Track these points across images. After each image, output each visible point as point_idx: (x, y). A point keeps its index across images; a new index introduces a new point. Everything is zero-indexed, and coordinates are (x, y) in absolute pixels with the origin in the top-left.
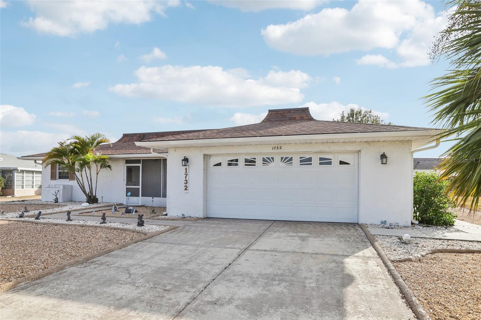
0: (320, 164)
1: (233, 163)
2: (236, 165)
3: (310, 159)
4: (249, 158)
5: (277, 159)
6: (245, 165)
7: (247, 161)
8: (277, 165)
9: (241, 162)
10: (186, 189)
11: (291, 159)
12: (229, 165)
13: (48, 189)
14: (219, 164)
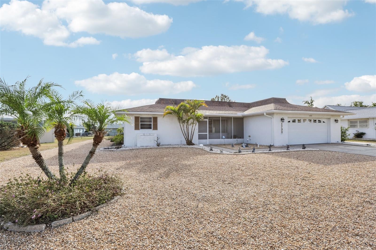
0: (319, 122)
1: (294, 121)
2: (295, 122)
3: (316, 121)
4: (299, 119)
5: (307, 120)
6: (298, 122)
7: (298, 120)
8: (307, 122)
9: (297, 121)
10: (282, 133)
11: (311, 120)
12: (293, 122)
13: (143, 137)
14: (289, 122)
